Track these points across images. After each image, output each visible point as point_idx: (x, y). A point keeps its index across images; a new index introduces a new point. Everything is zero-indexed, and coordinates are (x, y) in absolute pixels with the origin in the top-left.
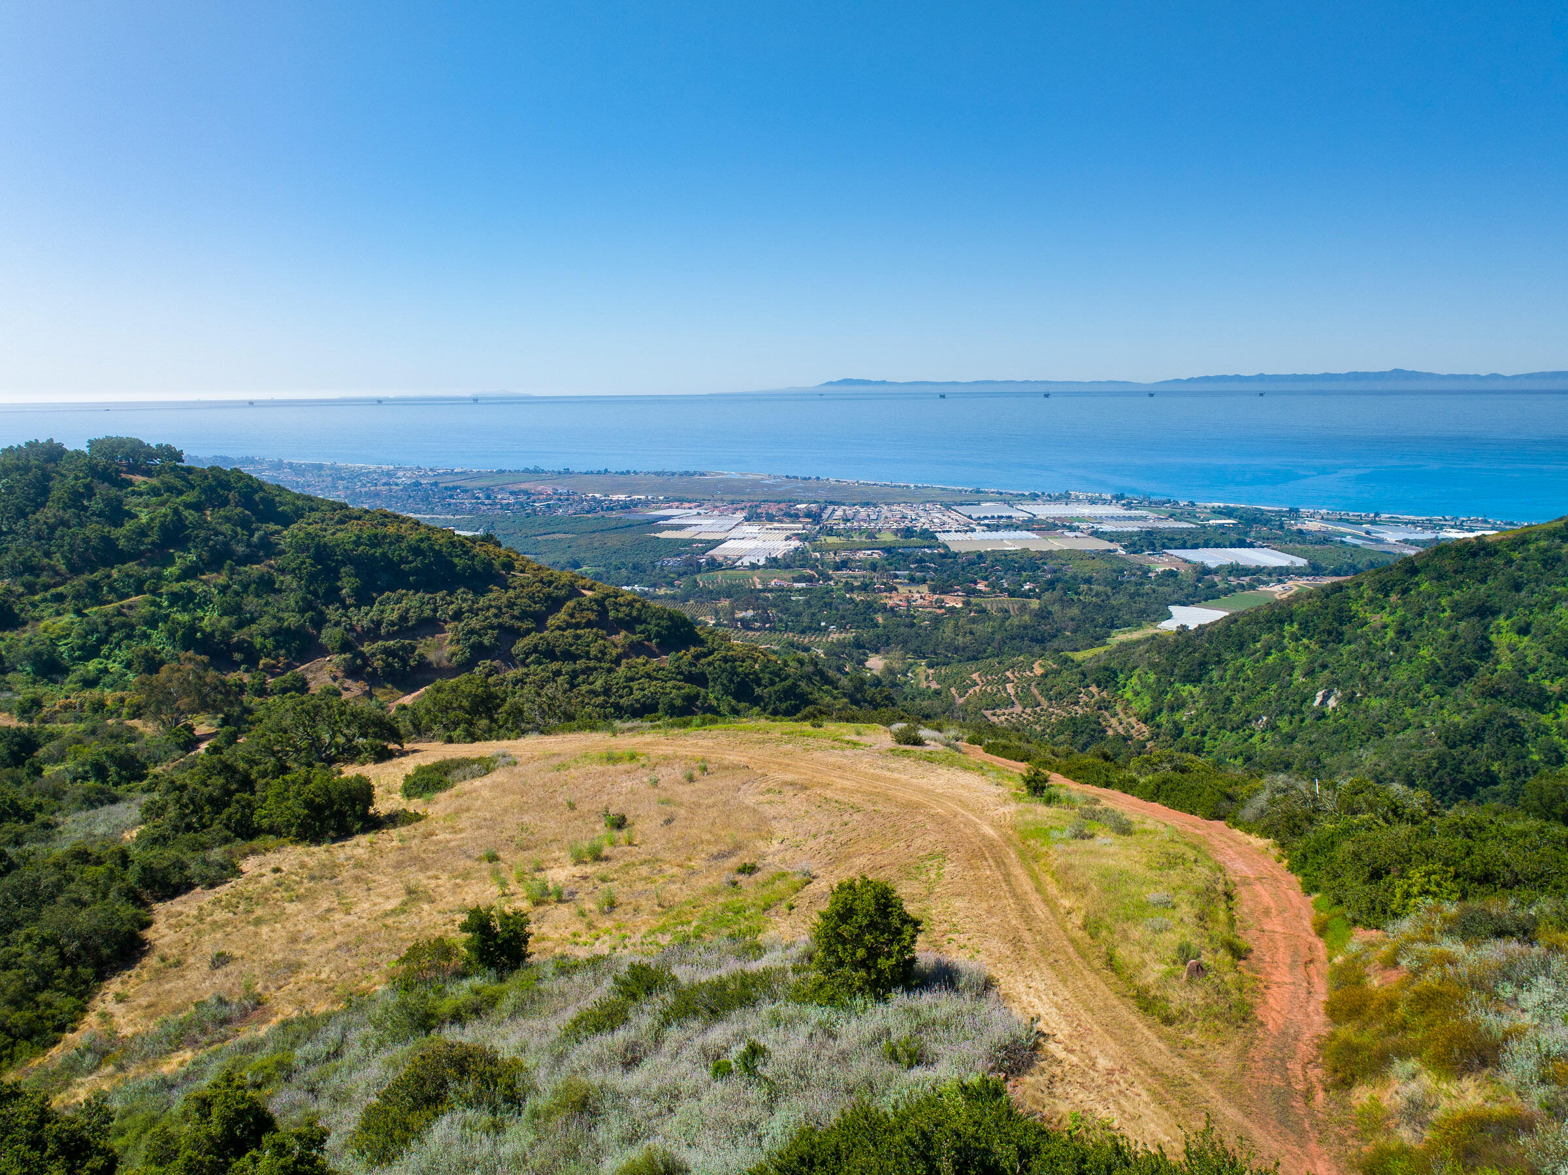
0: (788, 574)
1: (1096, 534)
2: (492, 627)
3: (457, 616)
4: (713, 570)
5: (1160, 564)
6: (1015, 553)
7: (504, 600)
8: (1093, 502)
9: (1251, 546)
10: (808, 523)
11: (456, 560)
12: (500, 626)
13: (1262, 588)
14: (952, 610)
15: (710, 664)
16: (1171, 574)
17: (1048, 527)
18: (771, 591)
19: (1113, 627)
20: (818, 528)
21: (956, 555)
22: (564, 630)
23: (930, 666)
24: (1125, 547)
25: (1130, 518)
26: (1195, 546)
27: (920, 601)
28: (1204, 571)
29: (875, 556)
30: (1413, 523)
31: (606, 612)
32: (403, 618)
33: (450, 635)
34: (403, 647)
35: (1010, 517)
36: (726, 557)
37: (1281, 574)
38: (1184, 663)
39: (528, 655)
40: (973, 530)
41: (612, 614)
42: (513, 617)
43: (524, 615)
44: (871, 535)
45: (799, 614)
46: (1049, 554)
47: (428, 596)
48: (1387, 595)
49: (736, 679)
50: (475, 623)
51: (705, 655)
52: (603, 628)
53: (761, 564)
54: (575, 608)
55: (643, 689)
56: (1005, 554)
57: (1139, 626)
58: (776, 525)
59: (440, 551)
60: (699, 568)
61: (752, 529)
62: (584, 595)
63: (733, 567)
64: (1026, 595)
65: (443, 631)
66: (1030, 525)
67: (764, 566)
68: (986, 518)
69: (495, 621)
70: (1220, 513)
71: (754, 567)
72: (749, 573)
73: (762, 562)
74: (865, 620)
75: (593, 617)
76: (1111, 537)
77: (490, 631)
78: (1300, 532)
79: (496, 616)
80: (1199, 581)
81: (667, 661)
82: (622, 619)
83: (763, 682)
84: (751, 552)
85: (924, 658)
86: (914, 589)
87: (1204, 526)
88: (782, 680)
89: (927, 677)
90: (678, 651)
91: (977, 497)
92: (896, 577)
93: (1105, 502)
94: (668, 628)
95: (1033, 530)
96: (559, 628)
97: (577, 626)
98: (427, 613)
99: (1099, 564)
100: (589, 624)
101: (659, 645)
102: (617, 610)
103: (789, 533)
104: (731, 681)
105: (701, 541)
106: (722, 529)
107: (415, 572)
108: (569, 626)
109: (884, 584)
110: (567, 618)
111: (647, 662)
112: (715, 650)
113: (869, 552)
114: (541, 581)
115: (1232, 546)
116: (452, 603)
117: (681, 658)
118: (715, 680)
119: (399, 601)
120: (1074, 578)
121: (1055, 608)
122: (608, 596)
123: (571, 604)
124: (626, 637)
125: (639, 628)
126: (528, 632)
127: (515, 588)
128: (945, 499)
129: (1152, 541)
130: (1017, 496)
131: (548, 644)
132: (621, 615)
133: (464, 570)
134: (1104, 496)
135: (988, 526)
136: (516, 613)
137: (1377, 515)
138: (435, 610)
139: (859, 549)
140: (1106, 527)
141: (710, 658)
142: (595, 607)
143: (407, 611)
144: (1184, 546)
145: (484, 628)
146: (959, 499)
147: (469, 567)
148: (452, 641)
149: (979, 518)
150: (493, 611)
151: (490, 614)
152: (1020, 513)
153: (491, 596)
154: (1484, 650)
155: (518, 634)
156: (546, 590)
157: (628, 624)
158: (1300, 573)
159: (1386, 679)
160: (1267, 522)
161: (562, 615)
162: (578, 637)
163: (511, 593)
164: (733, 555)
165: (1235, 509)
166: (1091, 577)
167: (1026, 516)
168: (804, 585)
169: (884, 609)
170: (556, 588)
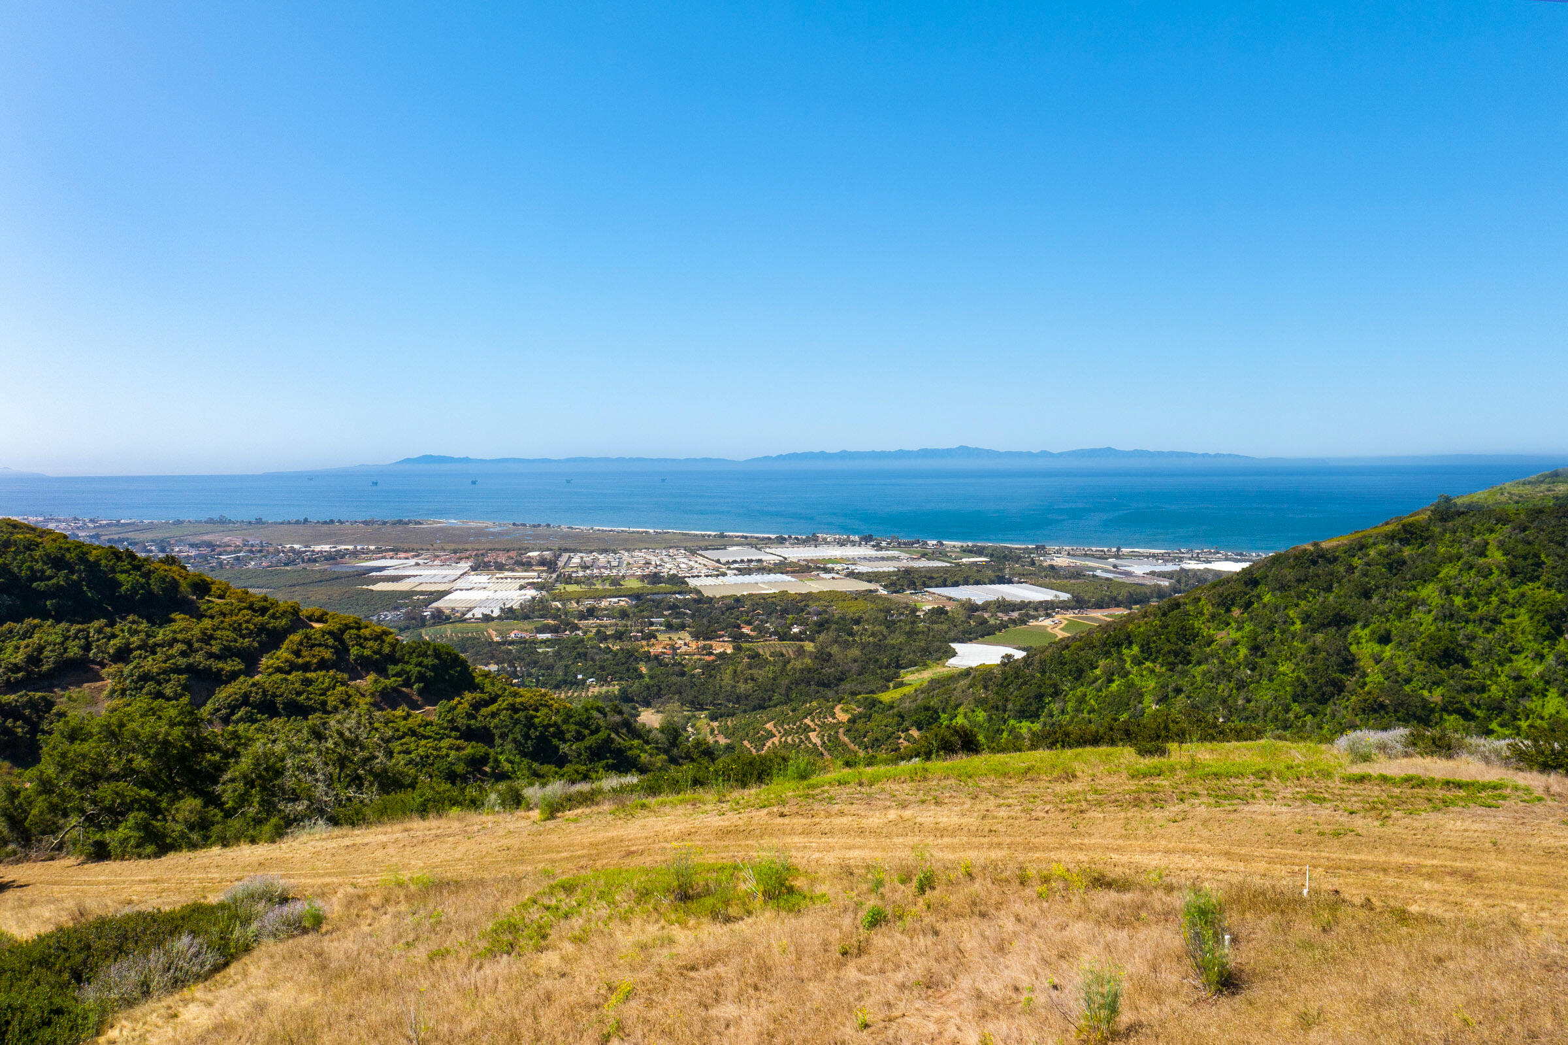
0: (526, 625)
1: (851, 575)
2: (178, 670)
3: (122, 655)
4: (439, 623)
5: (926, 602)
6: (774, 596)
7: (196, 631)
8: (842, 544)
9: (1010, 582)
10: (542, 571)
11: (122, 577)
12: (190, 669)
13: (1033, 623)
14: (722, 656)
15: (494, 715)
16: (940, 612)
17: (803, 569)
18: (512, 643)
19: (899, 667)
20: (554, 576)
21: (710, 600)
22: (289, 673)
23: (713, 718)
24: (885, 587)
25: (883, 559)
26: (956, 584)
27: (684, 648)
28: (971, 608)
29: (622, 603)
31: (347, 650)
32: (34, 659)
33: (109, 683)
34: (32, 704)
35: (760, 561)
36: (453, 609)
38: (1016, 698)
39: (233, 709)
40: (724, 574)
41: (354, 651)
42: (210, 655)
43: (227, 653)
44: (615, 581)
45: (550, 667)
46: (809, 596)
47: (75, 628)
48: (1228, 610)
49: (534, 734)
50: (150, 664)
51: (487, 703)
52: (342, 671)
53: (495, 615)
54: (301, 643)
55: (408, 752)
56: (763, 597)
57: (925, 666)
58: (507, 574)
59: (97, 563)
60: (423, 622)
61: (482, 578)
62: (313, 628)
63: (462, 620)
64: (796, 638)
65: (98, 678)
66: (782, 567)
67: (500, 618)
68: (735, 562)
69: (182, 662)
70: (971, 551)
71: (487, 618)
72: (482, 625)
73: (496, 613)
74: (628, 670)
75: (328, 654)
76: (870, 577)
77: (174, 676)
78: (1052, 567)
79: (183, 654)
80: (970, 617)
81: (433, 713)
82: (368, 657)
83: (568, 736)
84: (481, 604)
85: (702, 709)
86: (674, 636)
87: (958, 565)
88: (593, 733)
89: (712, 731)
90: (450, 698)
91: (722, 542)
92: (652, 624)
93: (853, 543)
94: (434, 668)
95: (787, 573)
96: (279, 670)
97: (306, 667)
98: (74, 650)
99: (861, 604)
100: (323, 665)
101: (421, 692)
102: (361, 645)
103: (523, 582)
104: (527, 737)
105: (422, 593)
106: (446, 580)
107: (57, 592)
108: (293, 667)
109: (642, 631)
110: (291, 657)
111: (409, 715)
112: (498, 696)
113: (616, 600)
114: (251, 607)
115: (992, 582)
116: (114, 636)
117: (454, 708)
118: (503, 736)
119: (28, 634)
120: (843, 618)
121: (835, 649)
122: (347, 627)
123: (295, 637)
124: (376, 681)
125: (392, 669)
126: (234, 676)
127: (212, 617)
128: (689, 544)
129: (912, 580)
130: (763, 539)
131: (264, 692)
132: (367, 652)
133: (134, 591)
134: (852, 538)
135: (738, 569)
136: (215, 649)
137: (1119, 549)
138: (87, 647)
139: (604, 597)
140: (862, 568)
141: (493, 707)
142: (331, 642)
143: (41, 649)
144: (944, 584)
145: (165, 672)
146: (703, 544)
147: (142, 587)
148: (113, 691)
149: (728, 562)
150: (180, 646)
151: (174, 651)
152: (770, 556)
153: (175, 626)
155: (220, 679)
156: (258, 619)
157: (378, 665)
158: (1065, 606)
159: (1249, 701)
160: (1018, 559)
161: (283, 653)
162: (308, 682)
163: (207, 623)
164: (461, 607)
165: (984, 548)
166: (861, 618)
167: (777, 559)
168: (549, 636)
169: (648, 657)
170: (273, 616)
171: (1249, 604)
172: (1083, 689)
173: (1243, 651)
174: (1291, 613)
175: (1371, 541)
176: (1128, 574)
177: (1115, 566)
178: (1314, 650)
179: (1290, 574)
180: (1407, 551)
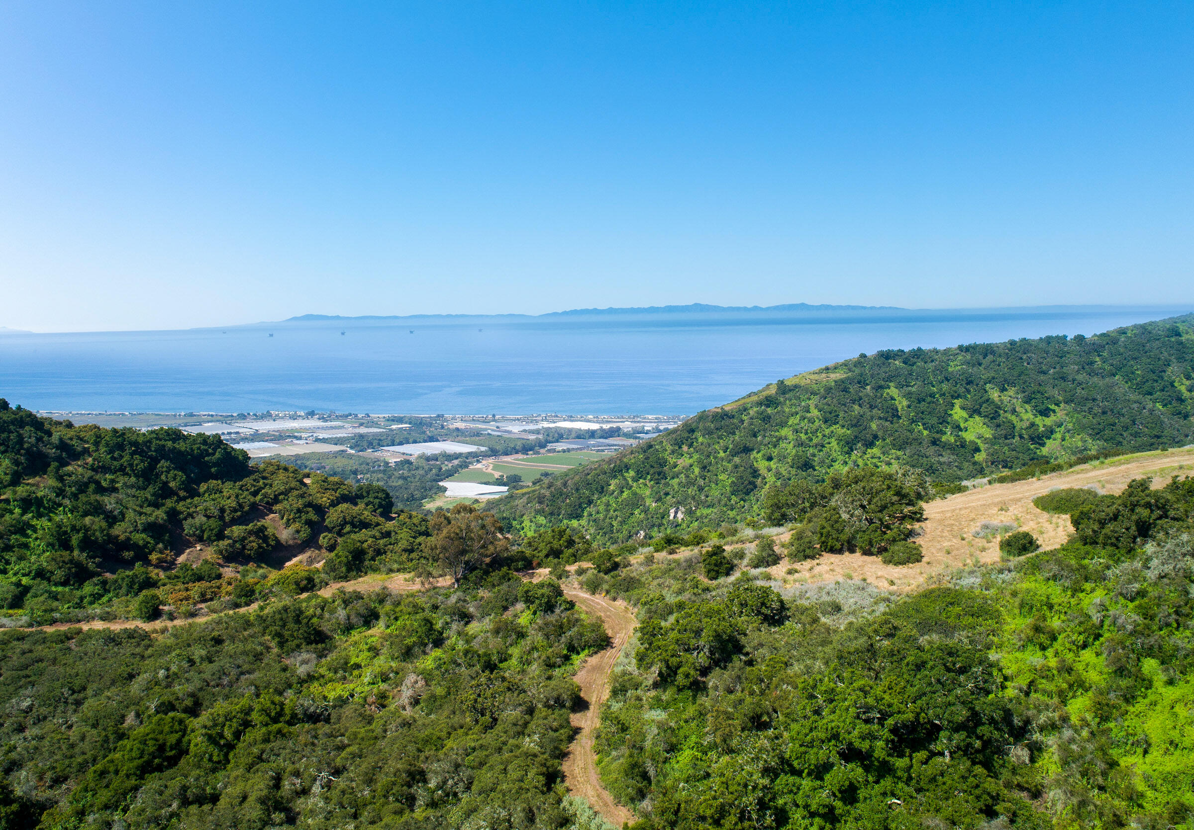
1: (317, 440)
5: (388, 457)
6: (273, 458)
8: (294, 418)
9: (437, 441)
17: (278, 437)
24: (351, 448)
25: (327, 428)
28: (424, 459)
30: (518, 420)
35: (237, 433)
37: (474, 456)
46: (299, 457)
66: (260, 437)
70: (392, 420)
76: (337, 441)
78: (457, 429)
87: (391, 430)
91: (194, 420)
93: (303, 417)
95: (267, 441)
115: (425, 441)
129: (360, 442)
130: (227, 416)
134: (298, 413)
137: (494, 416)
140: (322, 435)
144: (393, 444)
152: (244, 428)
154: (755, 473)
158: (484, 455)
159: (707, 497)
160: (429, 424)
166: (357, 469)
167: (252, 432)
171: (692, 444)
172: (606, 498)
173: (697, 470)
174: (717, 447)
175: (749, 405)
178: (736, 467)
179: (710, 426)
180: (769, 410)
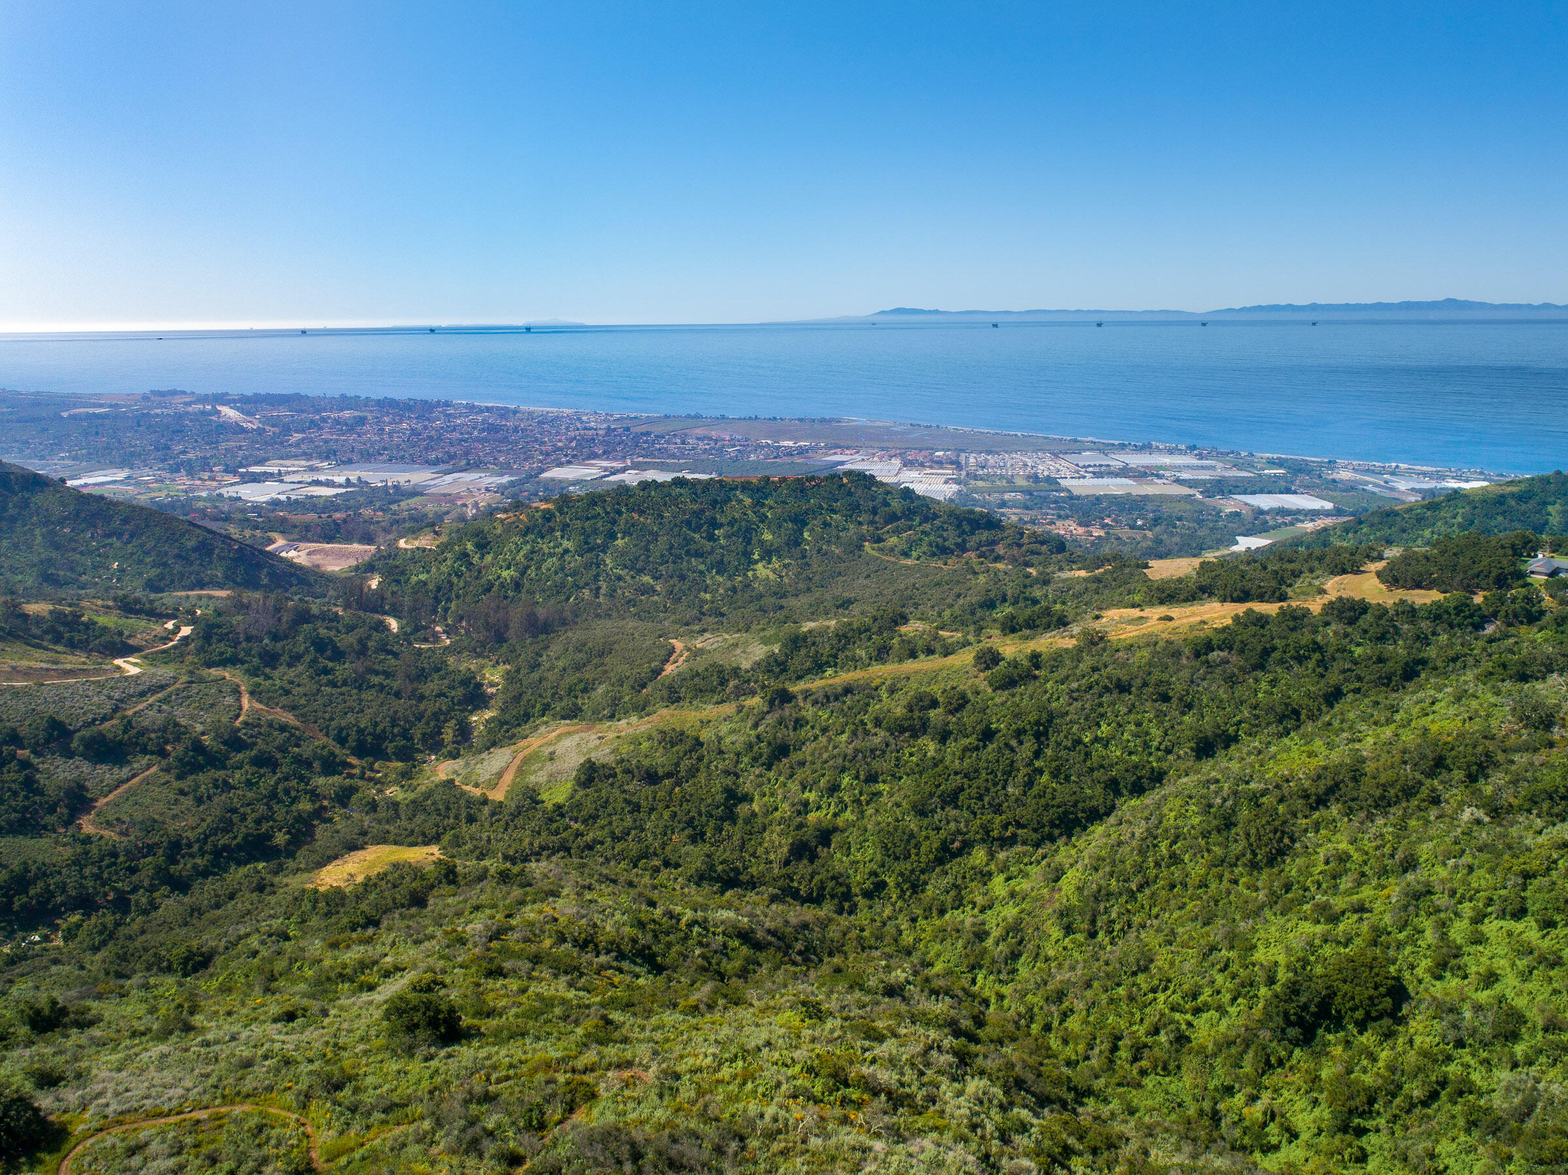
1: (1178, 481)
5: (1230, 505)
6: (1121, 496)
8: (1171, 452)
9: (1295, 493)
10: (953, 470)
13: (1299, 525)
14: (1099, 537)
16: (1237, 514)
17: (1141, 475)
19: (1202, 549)
20: (963, 473)
21: (1078, 498)
24: (1201, 492)
25: (1203, 468)
26: (1253, 493)
27: (1075, 532)
28: (1260, 512)
29: (1020, 497)
30: (1423, 474)
35: (1108, 466)
37: (1314, 514)
40: (1084, 477)
44: (1008, 480)
46: (1146, 498)
47: (990, 532)
56: (1115, 497)
57: (1218, 549)
58: (929, 471)
61: (915, 473)
64: (1140, 528)
66: (1125, 472)
68: (1089, 466)
70: (1274, 463)
76: (1190, 484)
78: (1334, 481)
80: (1255, 519)
86: (1066, 523)
87: (1260, 475)
91: (1075, 447)
92: (1048, 514)
93: (1181, 452)
95: (1129, 477)
99: (1183, 506)
103: (944, 478)
109: (1045, 519)
113: (1014, 494)
115: (1281, 493)
119: (984, 534)
120: (1170, 517)
121: (1164, 537)
128: (1052, 448)
129: (1222, 487)
130: (1109, 444)
134: (1180, 447)
135: (1094, 473)
139: (1005, 492)
140: (1185, 476)
143: (987, 537)
144: (1245, 493)
146: (1063, 448)
149: (1084, 467)
152: (1117, 460)
158: (1327, 514)
160: (1309, 472)
165: (1286, 460)
166: (1182, 516)
167: (1121, 465)
171: (1356, 532)
176: (1392, 489)
177: (1386, 482)
179: (1376, 520)
180: (1429, 513)
